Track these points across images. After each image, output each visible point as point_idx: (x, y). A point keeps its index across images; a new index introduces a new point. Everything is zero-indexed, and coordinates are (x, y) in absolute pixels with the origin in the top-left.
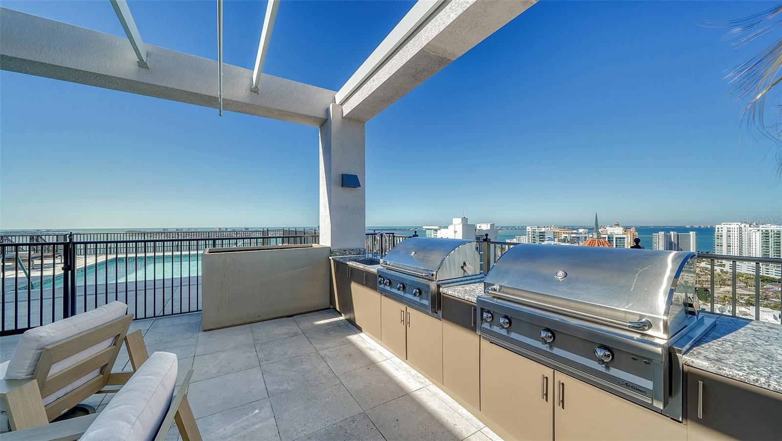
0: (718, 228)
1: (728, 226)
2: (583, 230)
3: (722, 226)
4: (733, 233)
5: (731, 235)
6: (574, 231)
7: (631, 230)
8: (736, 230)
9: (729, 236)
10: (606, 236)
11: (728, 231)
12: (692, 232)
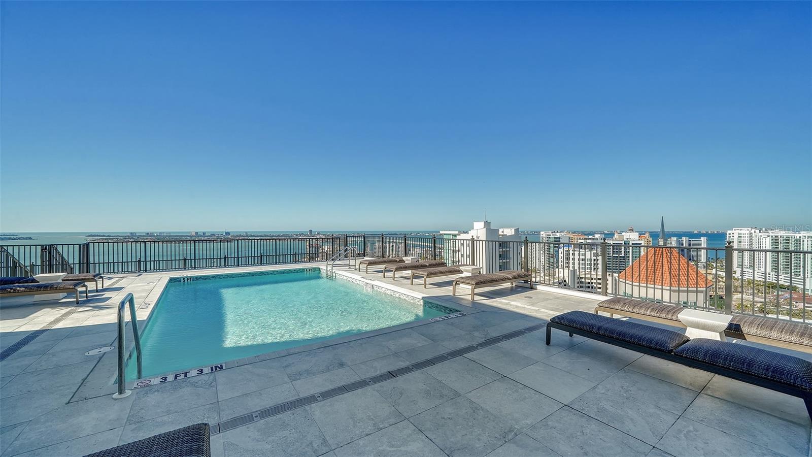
0: (730, 234)
1: (740, 232)
2: (599, 235)
3: (733, 231)
4: (744, 238)
5: (742, 241)
6: (590, 237)
7: (646, 236)
8: (746, 235)
9: (740, 242)
10: (623, 242)
11: (739, 237)
12: (703, 238)
